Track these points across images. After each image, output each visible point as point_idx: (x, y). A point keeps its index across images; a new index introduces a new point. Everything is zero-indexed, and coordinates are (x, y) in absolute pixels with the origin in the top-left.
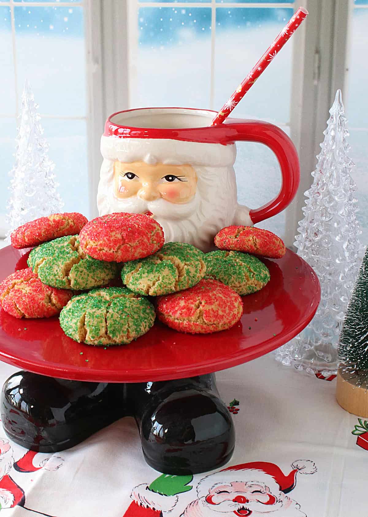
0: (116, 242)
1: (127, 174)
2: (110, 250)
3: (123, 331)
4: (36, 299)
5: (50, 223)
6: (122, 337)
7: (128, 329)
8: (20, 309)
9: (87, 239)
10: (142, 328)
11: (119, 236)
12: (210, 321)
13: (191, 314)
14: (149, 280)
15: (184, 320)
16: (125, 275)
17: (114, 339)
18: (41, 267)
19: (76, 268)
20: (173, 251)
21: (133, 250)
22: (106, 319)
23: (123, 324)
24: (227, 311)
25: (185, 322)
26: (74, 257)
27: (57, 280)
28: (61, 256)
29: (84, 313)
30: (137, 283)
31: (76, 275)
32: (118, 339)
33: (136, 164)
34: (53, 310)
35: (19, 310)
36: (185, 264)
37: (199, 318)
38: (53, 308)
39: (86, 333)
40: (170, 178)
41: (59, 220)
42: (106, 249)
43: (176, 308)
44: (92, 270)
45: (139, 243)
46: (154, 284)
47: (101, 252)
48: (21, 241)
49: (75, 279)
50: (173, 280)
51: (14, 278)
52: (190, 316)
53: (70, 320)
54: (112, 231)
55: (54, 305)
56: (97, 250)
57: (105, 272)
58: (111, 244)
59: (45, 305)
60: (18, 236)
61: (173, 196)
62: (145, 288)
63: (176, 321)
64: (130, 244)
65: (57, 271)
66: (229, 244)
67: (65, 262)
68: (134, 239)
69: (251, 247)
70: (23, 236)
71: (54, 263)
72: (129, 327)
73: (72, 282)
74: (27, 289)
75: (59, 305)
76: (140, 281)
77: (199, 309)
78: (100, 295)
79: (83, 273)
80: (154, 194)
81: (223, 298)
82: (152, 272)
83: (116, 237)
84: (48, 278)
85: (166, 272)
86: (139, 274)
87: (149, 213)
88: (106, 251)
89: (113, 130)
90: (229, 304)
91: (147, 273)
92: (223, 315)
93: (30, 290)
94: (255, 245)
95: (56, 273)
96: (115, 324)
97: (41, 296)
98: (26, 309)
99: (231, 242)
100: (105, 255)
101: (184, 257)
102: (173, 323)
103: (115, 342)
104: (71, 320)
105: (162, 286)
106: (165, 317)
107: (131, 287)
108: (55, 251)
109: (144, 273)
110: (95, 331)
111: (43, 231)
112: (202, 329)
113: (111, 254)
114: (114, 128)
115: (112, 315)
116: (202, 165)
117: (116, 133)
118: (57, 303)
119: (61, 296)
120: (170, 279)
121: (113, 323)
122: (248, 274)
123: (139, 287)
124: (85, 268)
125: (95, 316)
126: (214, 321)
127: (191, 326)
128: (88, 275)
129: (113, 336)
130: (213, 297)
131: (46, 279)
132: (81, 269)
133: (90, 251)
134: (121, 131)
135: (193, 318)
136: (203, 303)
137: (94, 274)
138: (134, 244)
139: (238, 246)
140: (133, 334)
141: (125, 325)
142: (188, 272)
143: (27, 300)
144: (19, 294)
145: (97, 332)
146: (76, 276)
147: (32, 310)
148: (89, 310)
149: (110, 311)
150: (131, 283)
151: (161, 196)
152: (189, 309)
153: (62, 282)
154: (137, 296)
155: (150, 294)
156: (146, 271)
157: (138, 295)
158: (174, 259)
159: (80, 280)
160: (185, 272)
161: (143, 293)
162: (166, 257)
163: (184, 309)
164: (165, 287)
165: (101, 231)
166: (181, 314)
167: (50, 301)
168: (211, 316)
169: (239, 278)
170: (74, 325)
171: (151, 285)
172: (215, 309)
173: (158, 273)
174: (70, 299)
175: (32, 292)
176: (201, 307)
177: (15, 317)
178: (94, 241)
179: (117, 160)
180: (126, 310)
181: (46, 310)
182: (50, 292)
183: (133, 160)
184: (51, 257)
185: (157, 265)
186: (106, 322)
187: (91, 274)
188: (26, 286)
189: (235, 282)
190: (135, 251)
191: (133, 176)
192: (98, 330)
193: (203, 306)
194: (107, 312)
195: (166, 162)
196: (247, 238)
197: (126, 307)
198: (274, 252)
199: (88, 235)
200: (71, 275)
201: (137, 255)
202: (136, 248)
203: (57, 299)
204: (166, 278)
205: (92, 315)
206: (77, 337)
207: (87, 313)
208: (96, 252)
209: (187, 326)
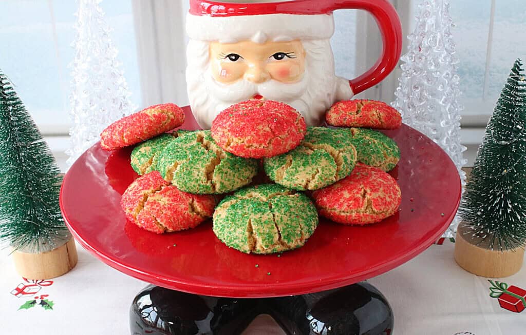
0: (266, 135)
1: (229, 56)
2: (260, 146)
3: (297, 234)
4: (179, 210)
5: (151, 119)
6: (297, 241)
7: (301, 232)
8: (161, 223)
9: (230, 136)
10: (313, 227)
11: (267, 129)
12: (381, 210)
13: (360, 205)
14: (307, 173)
15: (352, 212)
16: (274, 170)
17: (290, 244)
18: (177, 173)
19: (219, 170)
20: (319, 138)
21: (284, 143)
22: (275, 224)
23: (295, 227)
24: (393, 197)
25: (354, 214)
26: (212, 157)
27: (199, 185)
28: (197, 157)
29: (248, 220)
30: (294, 178)
31: (222, 177)
32: (293, 245)
33: (242, 45)
34: (199, 219)
35: (161, 225)
36: (340, 151)
37: (367, 208)
38: (199, 217)
39: (255, 242)
40: (280, 56)
41: (159, 115)
42: (255, 145)
43: (342, 200)
44: (236, 169)
45: (289, 134)
46: (313, 178)
47: (250, 149)
48: (120, 143)
49: (221, 182)
50: (334, 171)
51: (141, 188)
52: (359, 207)
53: (232, 229)
54: (258, 124)
55: (198, 213)
56: (245, 147)
57: (249, 170)
58: (262, 139)
59: (190, 216)
60: (114, 137)
61: (284, 75)
62: (304, 183)
63: (343, 214)
64: (280, 136)
65: (198, 175)
66: (351, 121)
67: (204, 165)
68: (284, 130)
69: (376, 122)
70: (121, 137)
71: (192, 167)
72: (302, 229)
73: (218, 186)
74: (164, 200)
75: (204, 213)
76: (297, 176)
77: (366, 198)
78: (251, 196)
79: (228, 174)
80: (264, 75)
81: (385, 183)
82: (308, 164)
83: (265, 131)
84: (188, 185)
85: (323, 162)
86: (293, 168)
87: (258, 96)
88: (256, 147)
89: (206, 8)
90: (392, 188)
91: (303, 165)
92: (391, 201)
93: (168, 200)
94: (380, 119)
95: (198, 178)
96: (288, 228)
97: (183, 206)
98: (169, 223)
99: (353, 118)
100: (254, 151)
101: (335, 143)
102: (338, 217)
103: (289, 248)
104: (235, 230)
105: (323, 178)
106: (327, 211)
107: (285, 183)
108: (186, 152)
109: (299, 167)
110: (268, 239)
111: (145, 128)
112: (372, 218)
113: (262, 150)
114: (207, 5)
115: (281, 218)
116: (309, 39)
117: (209, 11)
118: (203, 211)
119: (204, 202)
120: (330, 169)
121: (285, 227)
122: (385, 151)
123: (297, 182)
124: (229, 168)
125: (263, 222)
126: (384, 209)
127: (361, 217)
128: (234, 175)
129: (288, 242)
130: (375, 184)
131: (186, 186)
132: (225, 170)
133: (235, 150)
134: (215, 8)
135: (363, 209)
136: (368, 191)
137: (240, 174)
138: (283, 136)
139: (362, 122)
140: (307, 236)
141: (298, 227)
142: (346, 161)
143: (169, 213)
144: (157, 206)
145: (270, 240)
146: (222, 179)
147: (177, 223)
148: (253, 217)
149: (277, 214)
150: (285, 178)
151: (272, 77)
152: (356, 200)
153: (207, 187)
154: (292, 192)
155: (310, 188)
156: (301, 163)
157: (294, 191)
158: (325, 147)
159: (226, 183)
160: (343, 160)
161: (302, 189)
162: (316, 146)
163: (350, 201)
164: (326, 179)
165: (245, 125)
166: (348, 206)
167: (193, 209)
168: (380, 203)
169: (379, 157)
170: (241, 235)
171: (311, 179)
172: (382, 196)
173: (316, 164)
174: (217, 204)
175: (171, 202)
176: (368, 196)
177: (155, 233)
178: (239, 137)
179: (216, 41)
180: (293, 210)
181: (192, 221)
182: (191, 200)
183: (238, 41)
184: (185, 161)
185: (310, 156)
186: (278, 228)
187: (237, 174)
188: (161, 196)
189: (376, 162)
190: (286, 144)
191: (237, 57)
192: (270, 236)
193: (370, 195)
194: (274, 215)
195: (276, 39)
196: (371, 113)
197: (291, 207)
198: (397, 124)
199: (229, 131)
200: (216, 178)
201: (288, 148)
202: (286, 140)
203: (202, 207)
204: (326, 169)
205: (259, 222)
206: (246, 248)
207: (252, 220)
208: (244, 149)
209: (356, 218)
